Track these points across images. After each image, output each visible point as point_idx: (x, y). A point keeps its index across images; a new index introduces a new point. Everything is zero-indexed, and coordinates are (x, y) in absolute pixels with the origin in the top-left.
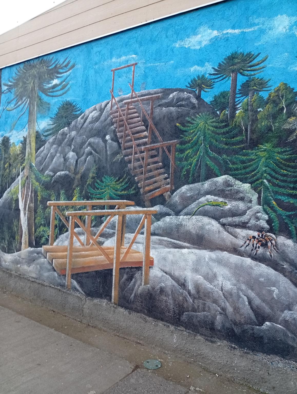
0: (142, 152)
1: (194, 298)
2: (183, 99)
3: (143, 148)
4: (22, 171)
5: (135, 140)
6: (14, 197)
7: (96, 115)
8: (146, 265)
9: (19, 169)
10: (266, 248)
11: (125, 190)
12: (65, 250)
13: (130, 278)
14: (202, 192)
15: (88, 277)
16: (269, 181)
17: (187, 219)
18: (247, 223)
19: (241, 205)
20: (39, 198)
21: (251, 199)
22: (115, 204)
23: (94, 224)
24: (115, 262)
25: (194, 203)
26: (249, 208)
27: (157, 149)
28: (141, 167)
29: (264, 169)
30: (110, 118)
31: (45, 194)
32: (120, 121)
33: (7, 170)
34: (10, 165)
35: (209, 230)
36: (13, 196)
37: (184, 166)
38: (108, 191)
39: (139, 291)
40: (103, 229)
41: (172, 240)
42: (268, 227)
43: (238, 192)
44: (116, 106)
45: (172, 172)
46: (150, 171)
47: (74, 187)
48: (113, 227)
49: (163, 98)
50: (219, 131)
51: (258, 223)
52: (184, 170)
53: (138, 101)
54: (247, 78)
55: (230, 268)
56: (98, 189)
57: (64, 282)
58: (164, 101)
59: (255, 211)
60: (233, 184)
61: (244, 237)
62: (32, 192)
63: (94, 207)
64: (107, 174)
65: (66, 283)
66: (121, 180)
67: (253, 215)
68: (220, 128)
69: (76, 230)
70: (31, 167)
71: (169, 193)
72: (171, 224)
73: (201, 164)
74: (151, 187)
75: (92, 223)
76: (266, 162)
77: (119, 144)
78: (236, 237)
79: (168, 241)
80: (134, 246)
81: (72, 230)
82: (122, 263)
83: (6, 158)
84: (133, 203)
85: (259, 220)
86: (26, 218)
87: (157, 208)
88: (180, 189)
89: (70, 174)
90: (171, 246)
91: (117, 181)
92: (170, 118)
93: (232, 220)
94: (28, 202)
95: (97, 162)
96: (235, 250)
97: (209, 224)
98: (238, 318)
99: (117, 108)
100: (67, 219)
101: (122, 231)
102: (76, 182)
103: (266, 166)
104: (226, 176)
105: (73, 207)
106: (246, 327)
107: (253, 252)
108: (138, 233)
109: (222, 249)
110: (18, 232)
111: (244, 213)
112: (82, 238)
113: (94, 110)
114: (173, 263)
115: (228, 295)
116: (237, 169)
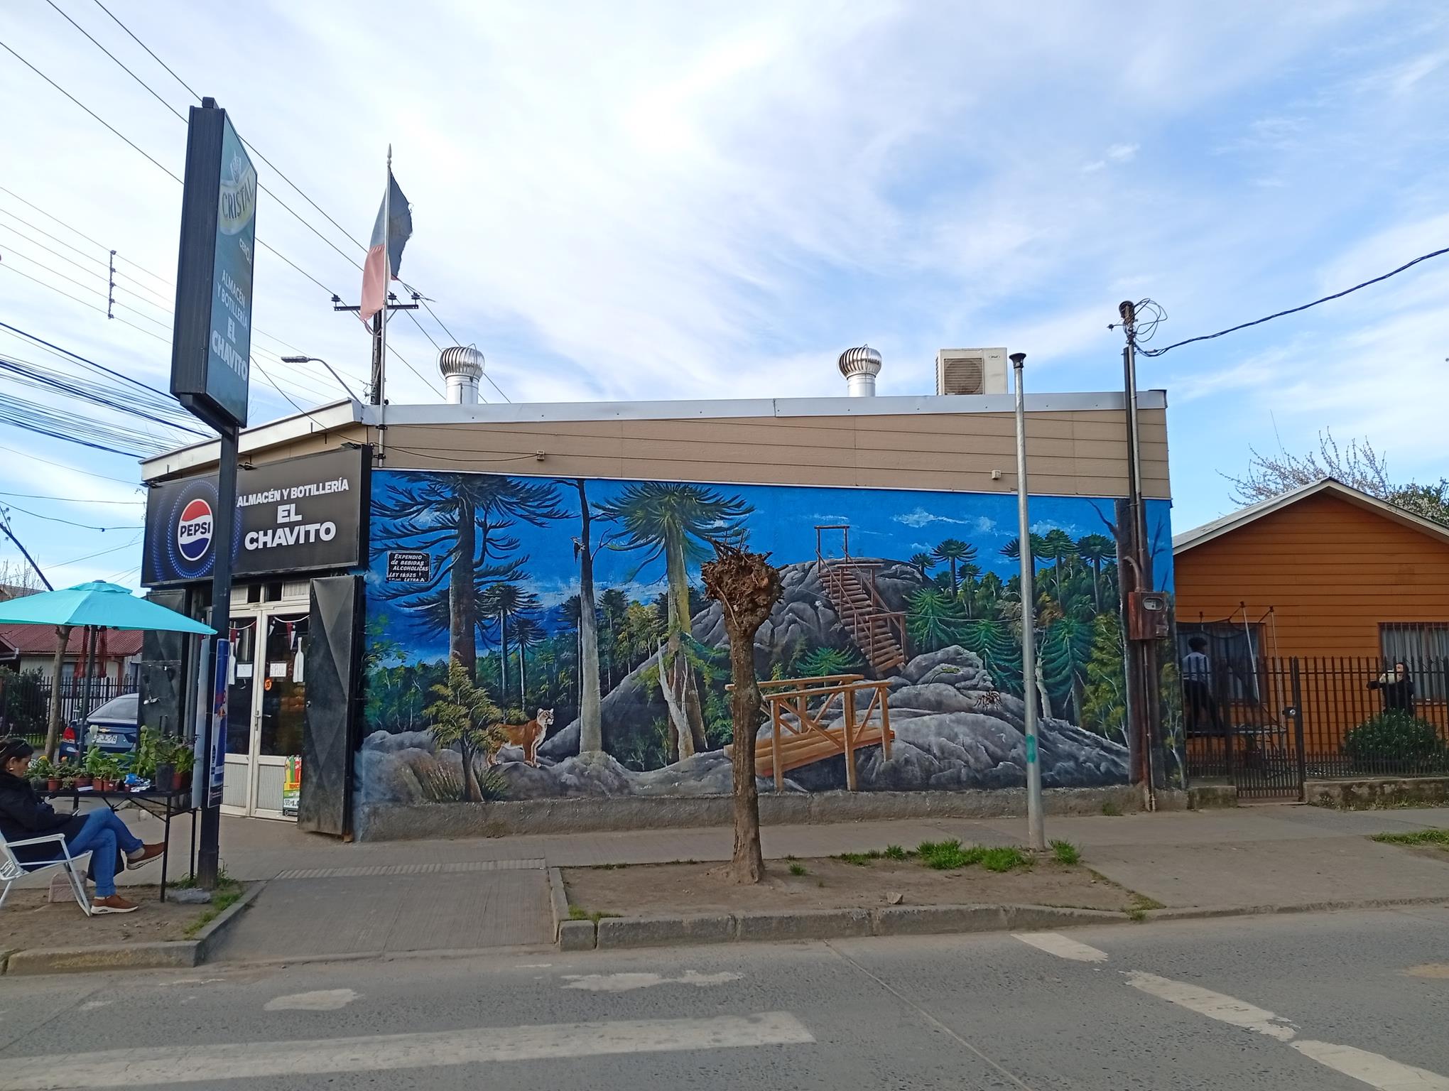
0: (866, 622)
1: (939, 760)
2: (907, 573)
3: (867, 617)
4: (662, 644)
5: (856, 608)
6: (649, 683)
7: (797, 576)
8: (886, 740)
9: (656, 641)
10: (993, 704)
11: (849, 663)
12: (769, 744)
13: (868, 758)
14: (936, 661)
15: (809, 771)
16: (989, 649)
17: (925, 688)
18: (977, 685)
19: (971, 671)
20: (707, 681)
21: (978, 665)
22: (837, 680)
23: (810, 705)
24: (846, 744)
25: (930, 672)
26: (977, 672)
27: (885, 620)
28: (867, 637)
29: (984, 640)
30: (818, 582)
31: (720, 674)
32: (833, 586)
33: (625, 644)
34: (631, 636)
35: (947, 696)
36: (645, 682)
37: (916, 638)
38: (826, 666)
39: (881, 769)
40: (825, 710)
41: (913, 710)
42: (993, 686)
43: (967, 659)
44: (826, 570)
45: (904, 643)
46: (879, 642)
47: (771, 662)
48: (839, 705)
49: (884, 569)
50: (944, 606)
51: (985, 684)
52: (916, 641)
53: (855, 567)
54: (964, 563)
55: (968, 726)
56: (811, 664)
57: (772, 785)
58: (886, 572)
59: (982, 675)
60: (963, 652)
61: (976, 697)
62: (689, 675)
63: (806, 686)
64: (823, 646)
65: (776, 786)
66: (843, 652)
67: (981, 678)
68: (945, 603)
69: (783, 717)
70: (683, 638)
71: (902, 663)
72: (909, 694)
73: (931, 635)
74: (882, 659)
75: (807, 705)
76: (985, 634)
77: (836, 612)
78: (970, 698)
79: (908, 712)
80: (870, 723)
81: (776, 718)
82: (856, 744)
83: (621, 625)
84: (862, 677)
85: (986, 682)
86: (684, 711)
87: (892, 680)
88: (914, 660)
89: (762, 647)
90: (912, 716)
91: (838, 653)
92: (896, 590)
93: (965, 684)
94: (685, 689)
95: (806, 632)
96: (970, 710)
97: (946, 689)
98: (979, 766)
99: (828, 571)
100: (768, 705)
101: (852, 709)
102: (774, 657)
103: (985, 638)
104: (956, 646)
105: (775, 688)
106: (986, 771)
107: (984, 708)
108: (872, 708)
109: (960, 711)
110: (667, 736)
111: (974, 677)
112: (795, 725)
113: (793, 570)
114: (916, 732)
115: (969, 749)
116: (964, 640)
